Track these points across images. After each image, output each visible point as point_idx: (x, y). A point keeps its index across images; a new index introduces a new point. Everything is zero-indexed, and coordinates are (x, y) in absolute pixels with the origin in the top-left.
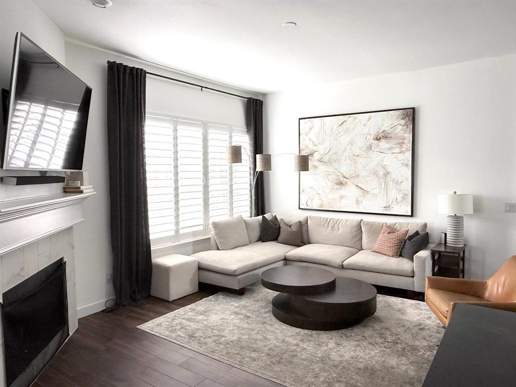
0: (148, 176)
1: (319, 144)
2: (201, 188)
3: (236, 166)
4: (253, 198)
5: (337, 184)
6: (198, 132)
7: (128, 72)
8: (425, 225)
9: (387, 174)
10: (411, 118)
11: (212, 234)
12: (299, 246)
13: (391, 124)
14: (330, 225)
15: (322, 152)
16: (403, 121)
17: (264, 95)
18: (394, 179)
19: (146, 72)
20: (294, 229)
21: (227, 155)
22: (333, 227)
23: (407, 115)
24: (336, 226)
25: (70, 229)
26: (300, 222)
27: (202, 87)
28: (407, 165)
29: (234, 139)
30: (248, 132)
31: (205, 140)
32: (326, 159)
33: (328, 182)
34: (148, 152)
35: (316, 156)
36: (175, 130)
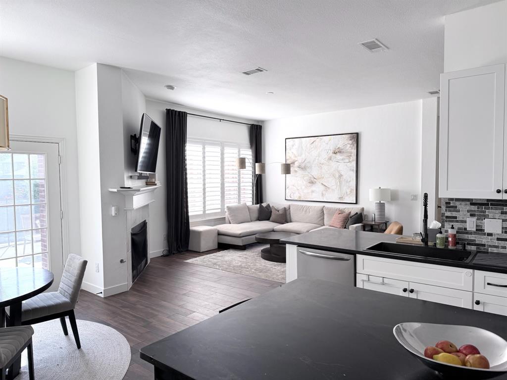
0: (188, 176)
1: (298, 156)
2: (219, 185)
3: (242, 171)
4: (255, 192)
5: (310, 183)
6: (218, 149)
7: (177, 114)
8: (363, 209)
9: (341, 176)
10: (355, 140)
11: (227, 215)
12: (283, 224)
13: (343, 144)
14: (304, 210)
15: (300, 161)
16: (351, 141)
17: (263, 122)
18: (345, 180)
19: (187, 113)
20: (280, 212)
21: (237, 164)
22: (306, 211)
23: (353, 138)
24: (308, 210)
25: (147, 206)
26: (285, 208)
27: (220, 120)
28: (353, 170)
29: (242, 152)
30: (251, 147)
31: (222, 154)
32: (303, 165)
33: (304, 182)
34: (188, 162)
35: (297, 164)
36: (204, 148)
